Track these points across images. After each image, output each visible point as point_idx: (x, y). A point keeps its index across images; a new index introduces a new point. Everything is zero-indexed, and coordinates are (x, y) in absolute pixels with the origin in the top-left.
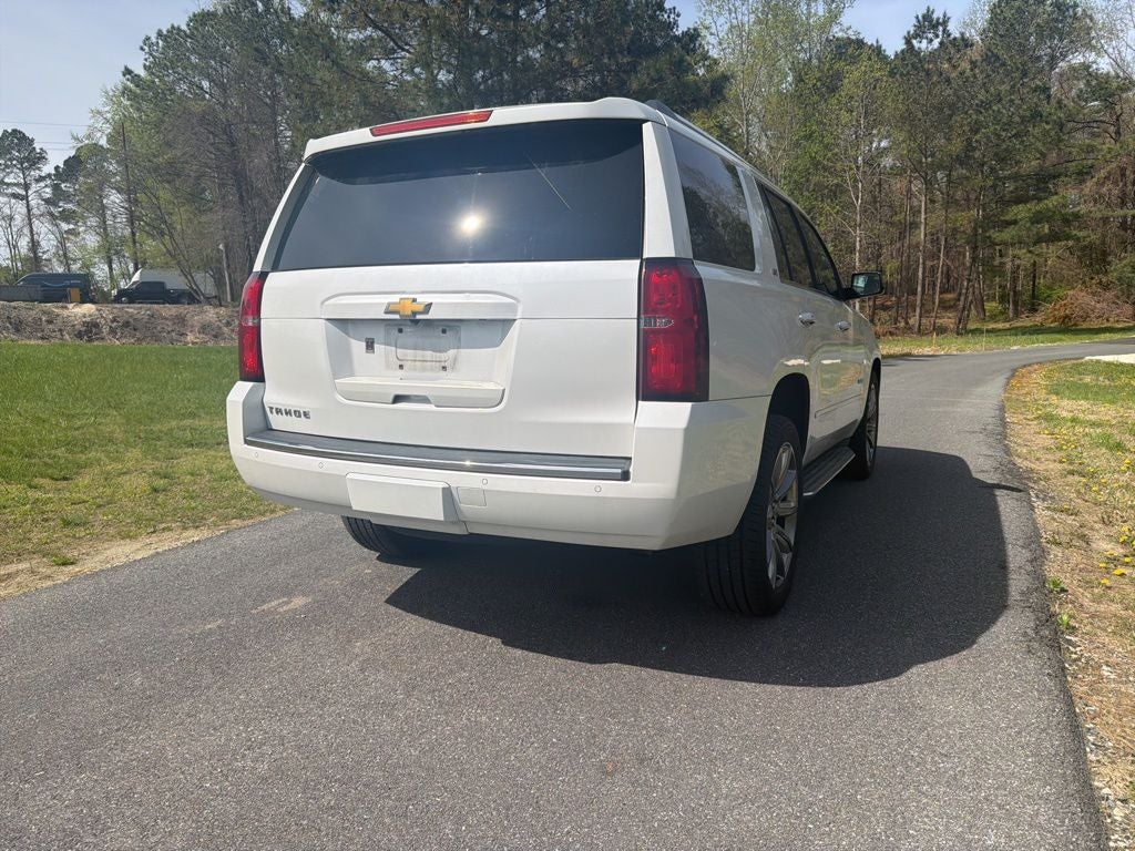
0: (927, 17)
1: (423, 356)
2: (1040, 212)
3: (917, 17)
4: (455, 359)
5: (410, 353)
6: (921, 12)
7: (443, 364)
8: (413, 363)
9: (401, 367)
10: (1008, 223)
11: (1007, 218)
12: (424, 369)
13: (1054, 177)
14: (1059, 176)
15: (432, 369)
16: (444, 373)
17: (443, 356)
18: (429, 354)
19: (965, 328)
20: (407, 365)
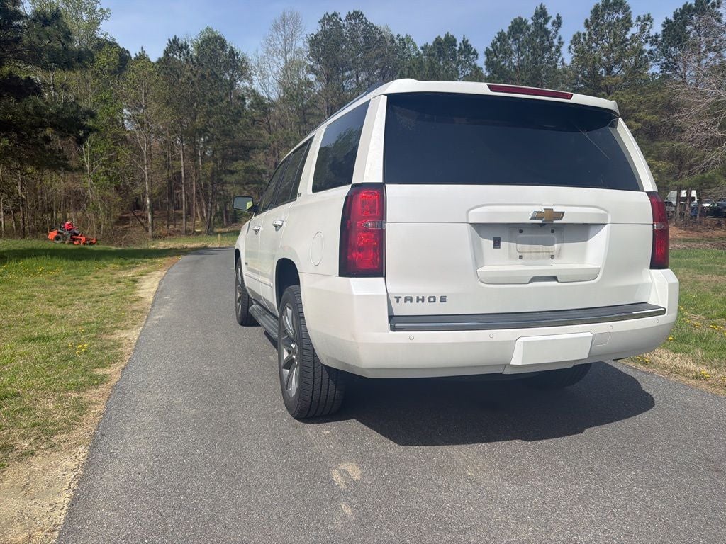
0: (175, 41)
1: (536, 249)
2: (248, 167)
3: (169, 40)
4: (560, 250)
5: (527, 247)
6: (172, 38)
7: (552, 254)
8: (529, 254)
9: (521, 257)
10: (232, 172)
11: (232, 169)
12: (538, 258)
13: (252, 149)
14: (254, 148)
15: (544, 258)
16: (552, 260)
17: (549, 248)
18: (541, 247)
19: (213, 231)
20: (525, 255)
